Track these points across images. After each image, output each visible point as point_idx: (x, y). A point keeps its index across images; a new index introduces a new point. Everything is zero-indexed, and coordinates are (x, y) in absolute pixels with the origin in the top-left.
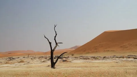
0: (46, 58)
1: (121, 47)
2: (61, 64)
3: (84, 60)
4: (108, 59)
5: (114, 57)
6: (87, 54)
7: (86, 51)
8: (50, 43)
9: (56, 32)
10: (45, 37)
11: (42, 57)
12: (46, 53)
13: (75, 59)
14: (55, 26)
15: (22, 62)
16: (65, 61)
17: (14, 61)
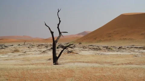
0: (47, 47)
1: (142, 34)
2: (65, 56)
3: (95, 51)
4: (125, 50)
5: (132, 47)
6: (98, 43)
7: (96, 39)
8: (52, 33)
9: (59, 19)
10: (46, 25)
11: (42, 45)
12: (46, 40)
13: (83, 49)
14: (59, 11)
15: (16, 51)
16: (70, 52)
17: (7, 50)
